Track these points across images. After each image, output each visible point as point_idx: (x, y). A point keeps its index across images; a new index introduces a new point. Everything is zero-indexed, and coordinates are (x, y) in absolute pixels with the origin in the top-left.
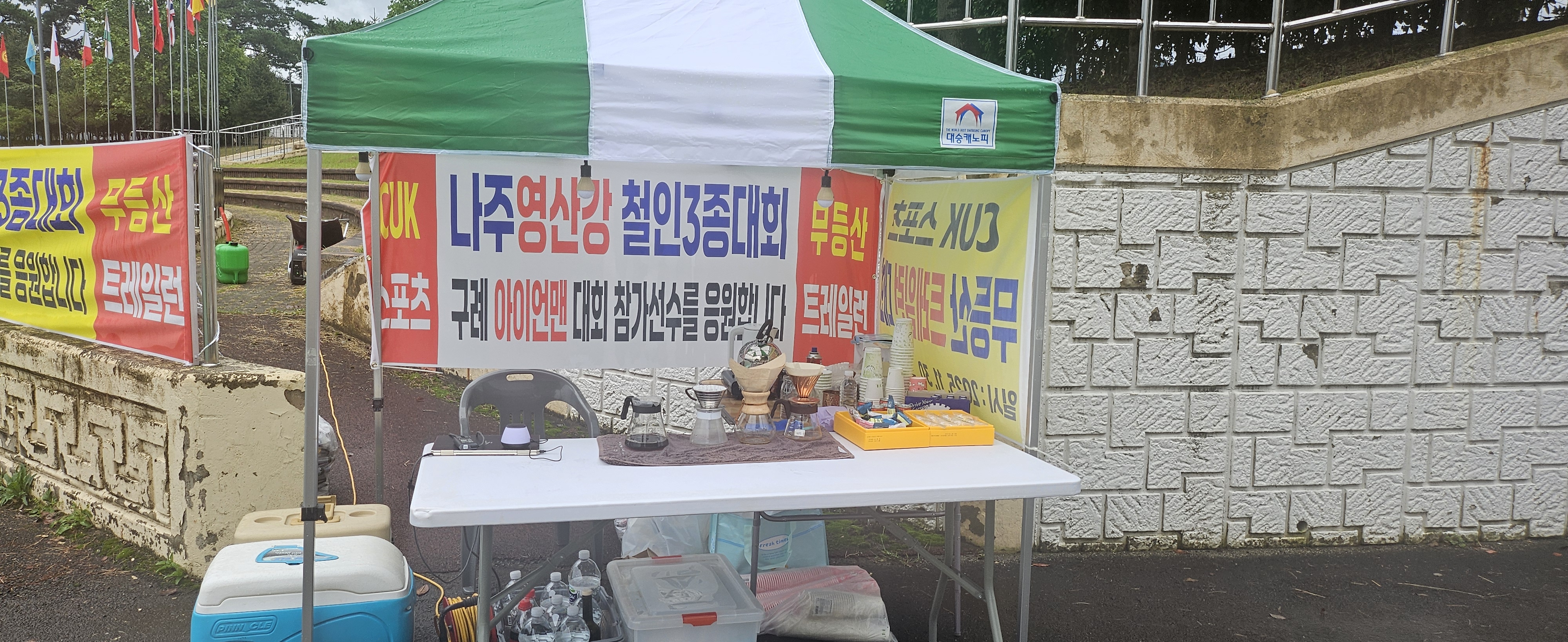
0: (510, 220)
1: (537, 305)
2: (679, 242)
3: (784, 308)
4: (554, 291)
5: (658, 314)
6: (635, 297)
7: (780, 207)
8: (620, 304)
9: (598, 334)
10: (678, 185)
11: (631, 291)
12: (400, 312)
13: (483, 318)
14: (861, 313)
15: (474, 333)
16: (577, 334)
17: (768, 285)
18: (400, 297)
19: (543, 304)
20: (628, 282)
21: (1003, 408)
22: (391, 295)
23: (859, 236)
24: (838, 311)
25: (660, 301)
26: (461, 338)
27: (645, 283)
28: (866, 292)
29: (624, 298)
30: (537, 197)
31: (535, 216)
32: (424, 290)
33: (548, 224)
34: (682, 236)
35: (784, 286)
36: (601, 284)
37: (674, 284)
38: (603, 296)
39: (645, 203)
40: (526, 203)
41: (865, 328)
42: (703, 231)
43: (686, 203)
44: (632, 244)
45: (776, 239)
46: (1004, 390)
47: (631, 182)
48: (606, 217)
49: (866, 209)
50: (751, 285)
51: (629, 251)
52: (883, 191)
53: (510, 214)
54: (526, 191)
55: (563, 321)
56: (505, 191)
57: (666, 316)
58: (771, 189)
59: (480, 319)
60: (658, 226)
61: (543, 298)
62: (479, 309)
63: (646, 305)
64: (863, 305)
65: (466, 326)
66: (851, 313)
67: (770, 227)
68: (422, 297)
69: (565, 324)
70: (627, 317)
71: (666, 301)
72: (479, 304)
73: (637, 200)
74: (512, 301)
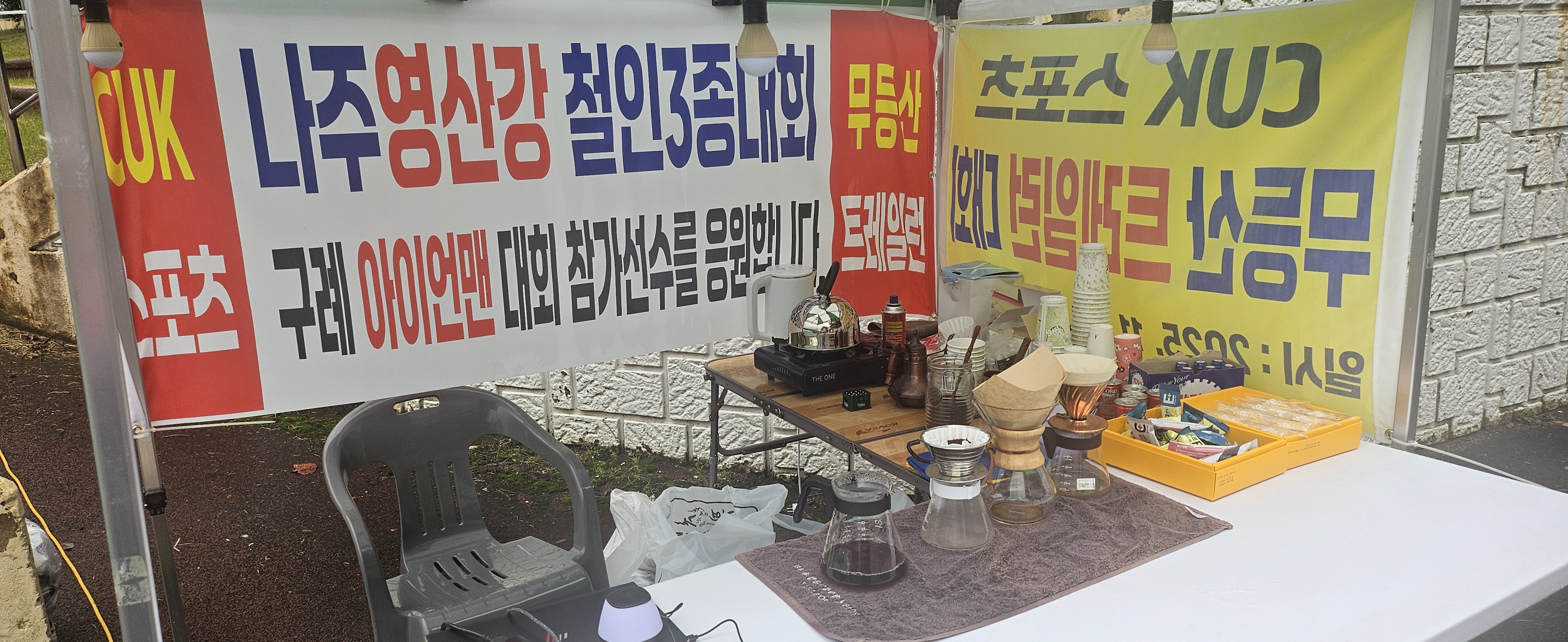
0: (370, 130)
1: (438, 278)
2: (660, 146)
3: (816, 236)
4: (466, 252)
5: (637, 270)
6: (599, 246)
7: (804, 77)
8: (577, 261)
9: (546, 314)
10: (651, 48)
11: (592, 237)
12: (172, 324)
13: (343, 315)
14: (915, 230)
15: (329, 343)
16: (511, 320)
17: (794, 203)
18: (168, 293)
19: (449, 277)
20: (586, 223)
21: (1323, 378)
22: (149, 293)
23: (910, 115)
24: (887, 232)
25: (638, 248)
26: (303, 355)
27: (614, 220)
28: (922, 199)
29: (582, 250)
30: (415, 84)
31: (416, 120)
32: (217, 277)
33: (440, 132)
34: (665, 135)
35: (817, 202)
36: (544, 230)
37: (659, 218)
38: (548, 251)
39: (602, 82)
40: (396, 95)
41: (923, 253)
42: (697, 123)
43: (666, 78)
44: (587, 157)
45: (801, 129)
46: (1329, 353)
47: (576, 47)
48: (539, 112)
49: (918, 72)
50: (770, 205)
51: (583, 168)
52: (940, 43)
53: (369, 119)
54: (392, 73)
55: (486, 301)
56: (352, 76)
57: (650, 271)
58: (790, 48)
59: (338, 317)
60: (627, 123)
61: (448, 266)
62: (333, 299)
63: (618, 257)
64: (918, 219)
65: (312, 333)
66: (903, 232)
67: (792, 111)
68: (212, 290)
69: (490, 305)
70: (590, 281)
71: (648, 247)
72: (332, 291)
73: (588, 79)
74: (392, 277)
